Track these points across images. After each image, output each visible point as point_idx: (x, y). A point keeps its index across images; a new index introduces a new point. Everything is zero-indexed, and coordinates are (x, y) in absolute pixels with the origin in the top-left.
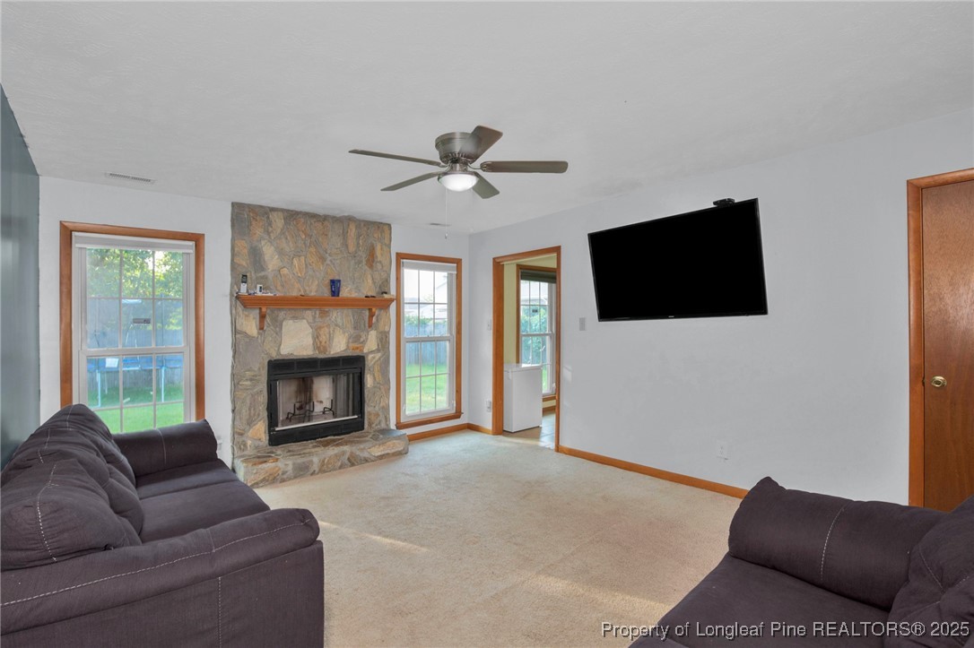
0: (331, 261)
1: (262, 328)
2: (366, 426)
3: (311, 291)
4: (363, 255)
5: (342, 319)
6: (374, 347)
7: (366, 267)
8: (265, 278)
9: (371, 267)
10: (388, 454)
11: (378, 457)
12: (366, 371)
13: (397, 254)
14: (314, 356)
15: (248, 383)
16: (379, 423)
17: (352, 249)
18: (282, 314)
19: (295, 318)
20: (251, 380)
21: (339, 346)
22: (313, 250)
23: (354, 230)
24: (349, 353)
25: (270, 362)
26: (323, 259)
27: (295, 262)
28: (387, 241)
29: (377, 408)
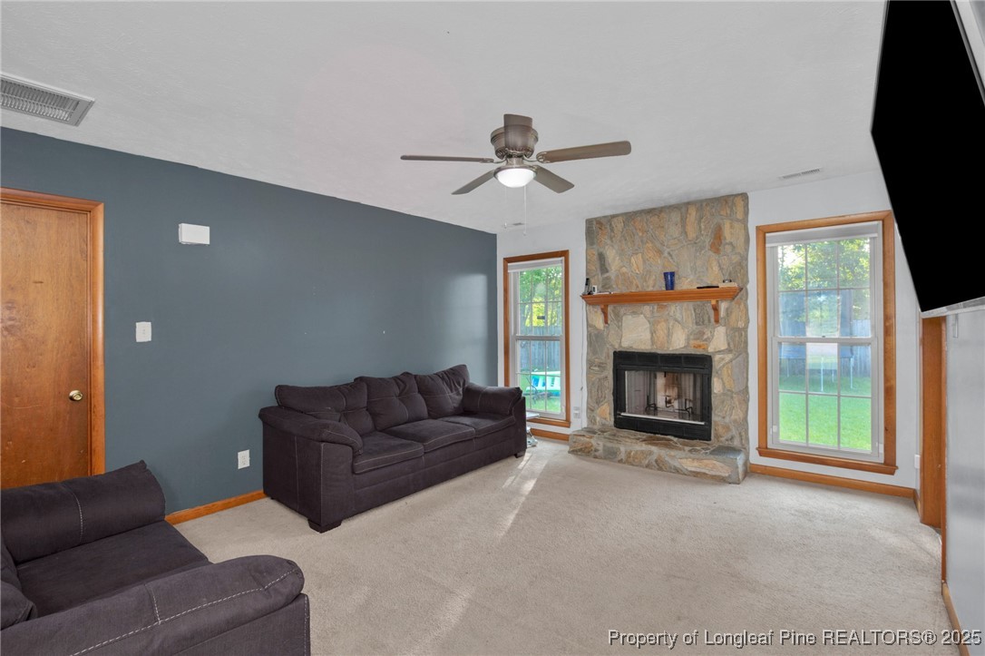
0: (669, 253)
1: (606, 322)
2: (712, 437)
3: (648, 287)
4: (708, 241)
5: (681, 314)
6: (724, 347)
7: (711, 253)
8: (608, 278)
9: (717, 251)
10: (705, 474)
11: (691, 471)
12: (713, 374)
13: (758, 228)
14: (653, 351)
15: (597, 368)
16: (732, 438)
17: (692, 235)
18: (622, 310)
19: (634, 313)
20: (599, 366)
21: (678, 342)
22: (650, 245)
23: (694, 213)
24: (691, 351)
25: (615, 353)
26: (660, 252)
27: (633, 260)
28: (740, 216)
29: (727, 420)
